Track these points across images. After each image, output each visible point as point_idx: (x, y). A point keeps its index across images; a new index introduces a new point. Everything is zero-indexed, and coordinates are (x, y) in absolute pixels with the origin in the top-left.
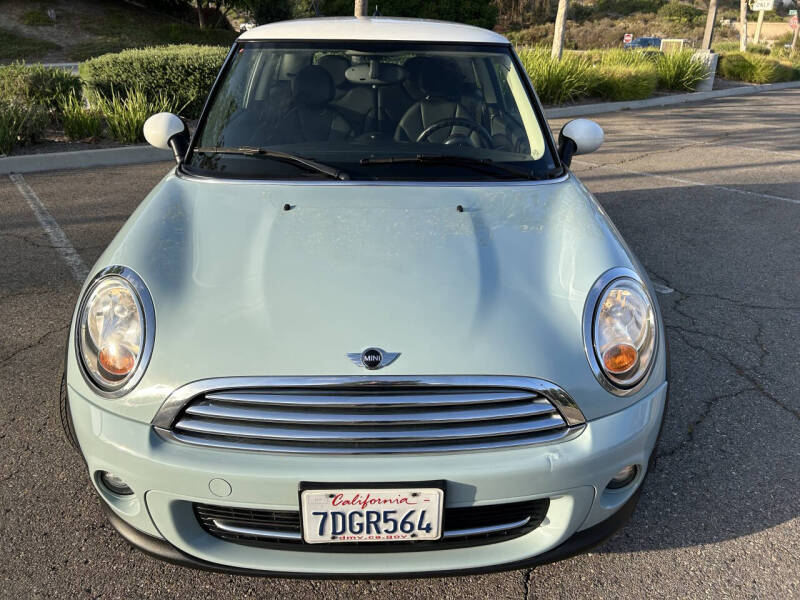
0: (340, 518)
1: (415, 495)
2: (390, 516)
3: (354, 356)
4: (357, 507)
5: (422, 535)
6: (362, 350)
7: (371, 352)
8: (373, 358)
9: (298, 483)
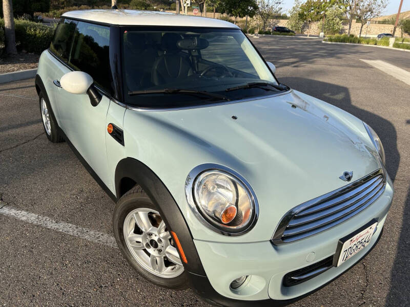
0: (350, 249)
2: (362, 241)
4: (355, 242)
7: (346, 174)
8: (347, 176)
9: (338, 240)
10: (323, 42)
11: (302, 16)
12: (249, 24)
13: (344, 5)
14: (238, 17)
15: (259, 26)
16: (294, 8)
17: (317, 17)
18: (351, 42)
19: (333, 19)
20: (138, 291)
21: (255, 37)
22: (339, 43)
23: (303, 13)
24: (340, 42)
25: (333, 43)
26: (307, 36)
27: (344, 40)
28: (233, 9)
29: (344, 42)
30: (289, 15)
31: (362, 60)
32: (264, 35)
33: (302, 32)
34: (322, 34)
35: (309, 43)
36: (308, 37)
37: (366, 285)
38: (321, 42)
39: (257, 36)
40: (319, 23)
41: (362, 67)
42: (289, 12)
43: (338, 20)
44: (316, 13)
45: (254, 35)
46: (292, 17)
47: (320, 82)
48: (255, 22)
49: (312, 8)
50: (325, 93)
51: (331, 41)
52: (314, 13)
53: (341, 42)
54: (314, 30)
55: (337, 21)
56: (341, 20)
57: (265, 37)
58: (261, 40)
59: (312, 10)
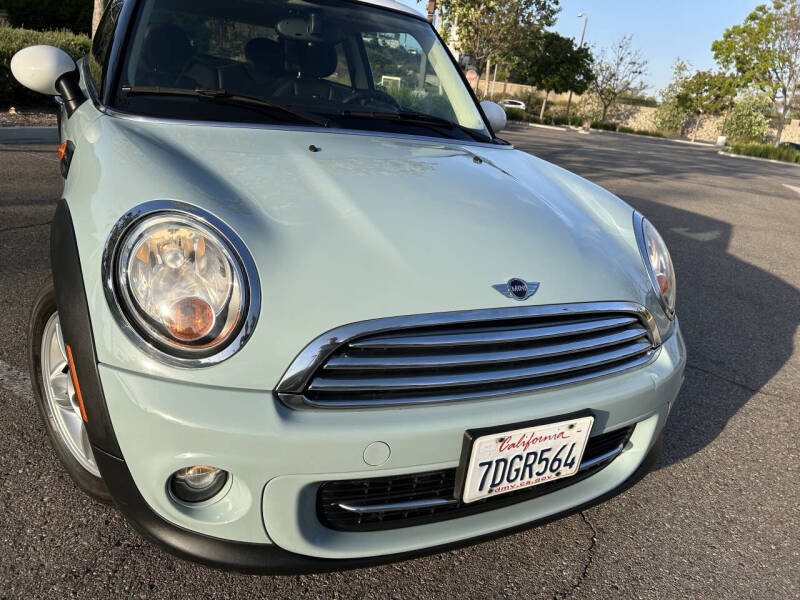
0: (502, 464)
1: (571, 427)
2: (545, 456)
3: (499, 288)
4: (519, 451)
5: (566, 472)
6: (505, 281)
7: (515, 283)
8: (517, 288)
9: (463, 432)
10: (722, 153)
11: (683, 100)
12: (577, 110)
13: (770, 84)
14: (552, 93)
15: (596, 114)
16: (670, 86)
17: (715, 106)
18: (780, 158)
19: (750, 114)
20: (45, 499)
21: (583, 132)
22: (753, 158)
23: (687, 95)
24: (756, 156)
25: (743, 157)
26: (690, 140)
27: (765, 154)
28: (542, 76)
29: (767, 157)
30: (659, 100)
31: (788, 186)
32: (601, 131)
33: (683, 133)
34: (721, 140)
35: (691, 151)
36: (692, 142)
37: (576, 583)
38: (716, 152)
39: (588, 130)
40: (721, 119)
41: (779, 196)
42: (661, 93)
43: (761, 116)
44: (713, 97)
45: (580, 128)
46: (664, 102)
47: (674, 210)
48: (589, 107)
49: (707, 88)
50: (678, 227)
51: (739, 153)
52: (708, 98)
53: (760, 156)
54: (710, 132)
55: (759, 119)
56: (767, 117)
57: (601, 134)
58: (592, 138)
59: (706, 91)
